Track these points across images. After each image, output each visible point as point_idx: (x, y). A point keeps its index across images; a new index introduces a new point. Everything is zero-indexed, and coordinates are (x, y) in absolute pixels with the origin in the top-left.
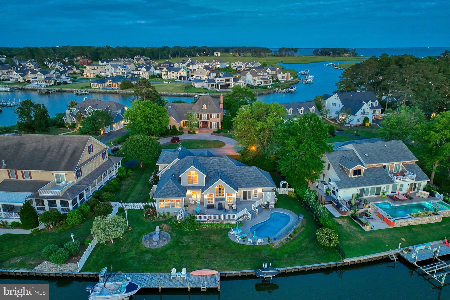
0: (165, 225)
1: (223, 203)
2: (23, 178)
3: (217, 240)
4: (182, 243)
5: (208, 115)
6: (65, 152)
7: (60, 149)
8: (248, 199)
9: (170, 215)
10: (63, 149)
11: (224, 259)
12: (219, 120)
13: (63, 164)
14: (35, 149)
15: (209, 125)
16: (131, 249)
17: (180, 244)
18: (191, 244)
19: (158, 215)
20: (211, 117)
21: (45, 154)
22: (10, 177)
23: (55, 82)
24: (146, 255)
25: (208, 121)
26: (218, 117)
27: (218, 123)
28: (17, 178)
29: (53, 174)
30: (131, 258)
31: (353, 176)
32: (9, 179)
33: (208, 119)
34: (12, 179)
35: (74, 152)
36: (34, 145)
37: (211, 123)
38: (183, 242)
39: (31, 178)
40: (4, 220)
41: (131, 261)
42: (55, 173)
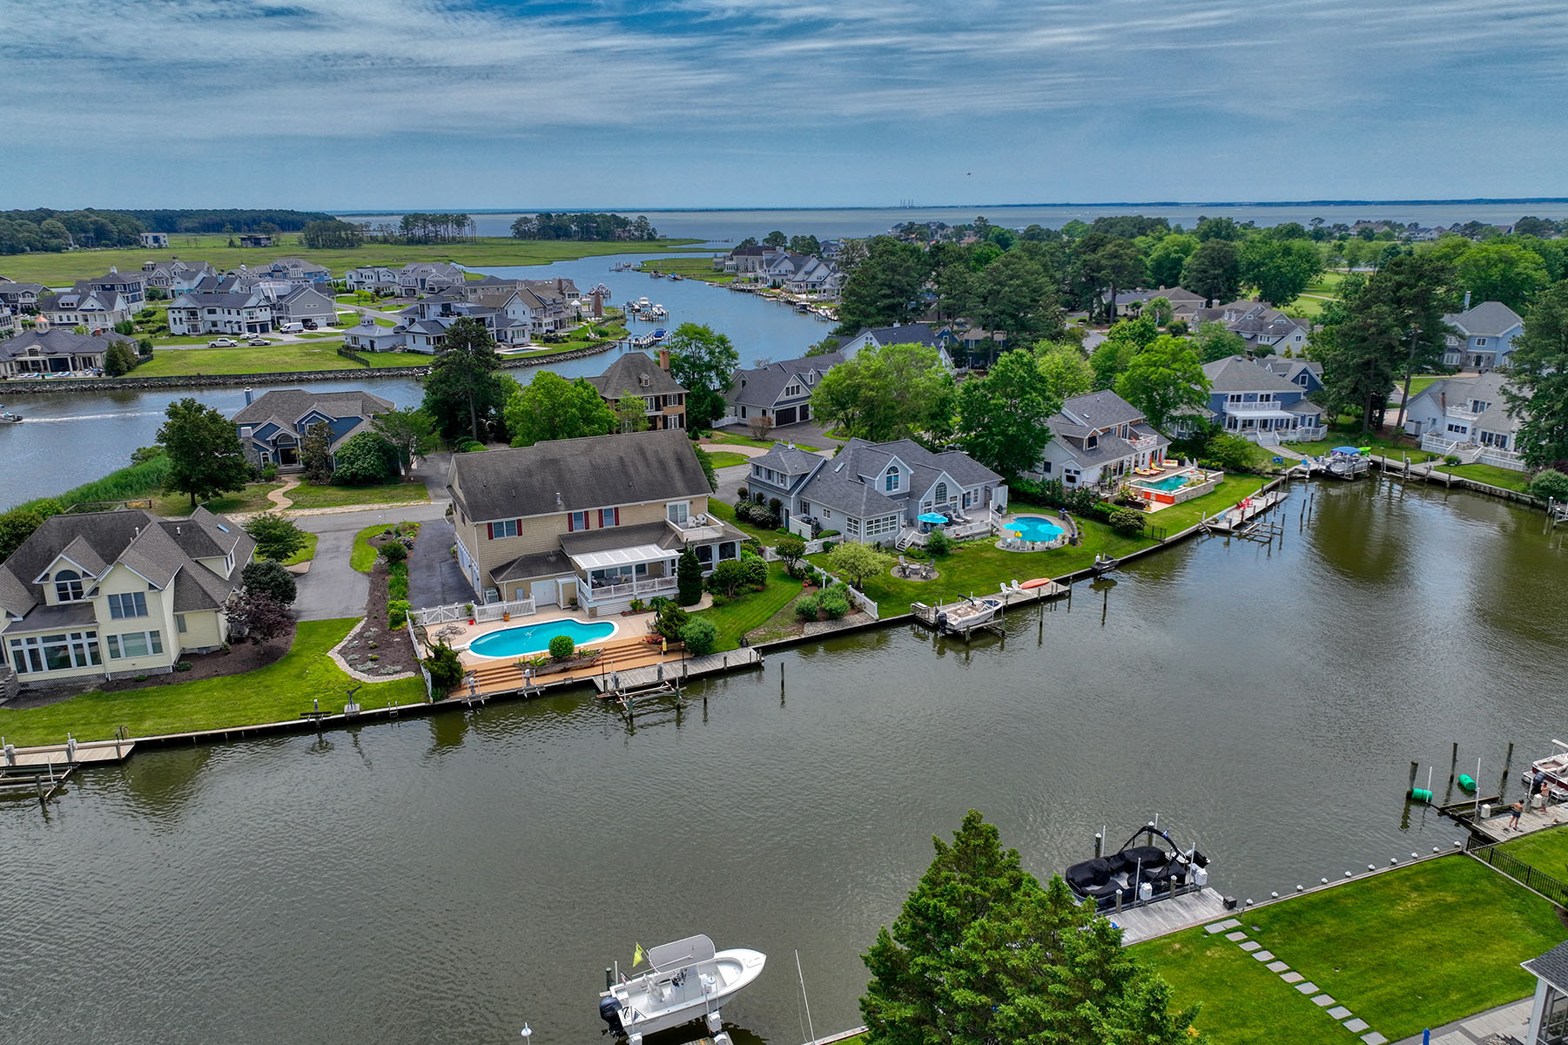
2: (601, 525)
3: (996, 556)
4: (955, 568)
5: (657, 398)
7: (645, 458)
11: (1035, 570)
12: (682, 409)
15: (660, 424)
16: (902, 587)
17: (957, 570)
18: (970, 567)
20: (665, 404)
21: (625, 473)
22: (571, 529)
25: (660, 413)
26: (681, 403)
27: (681, 416)
28: (587, 527)
29: (665, 506)
31: (1089, 449)
32: (568, 532)
33: (658, 409)
34: (575, 532)
36: (584, 459)
37: (665, 418)
38: (951, 568)
39: (617, 524)
42: (668, 504)
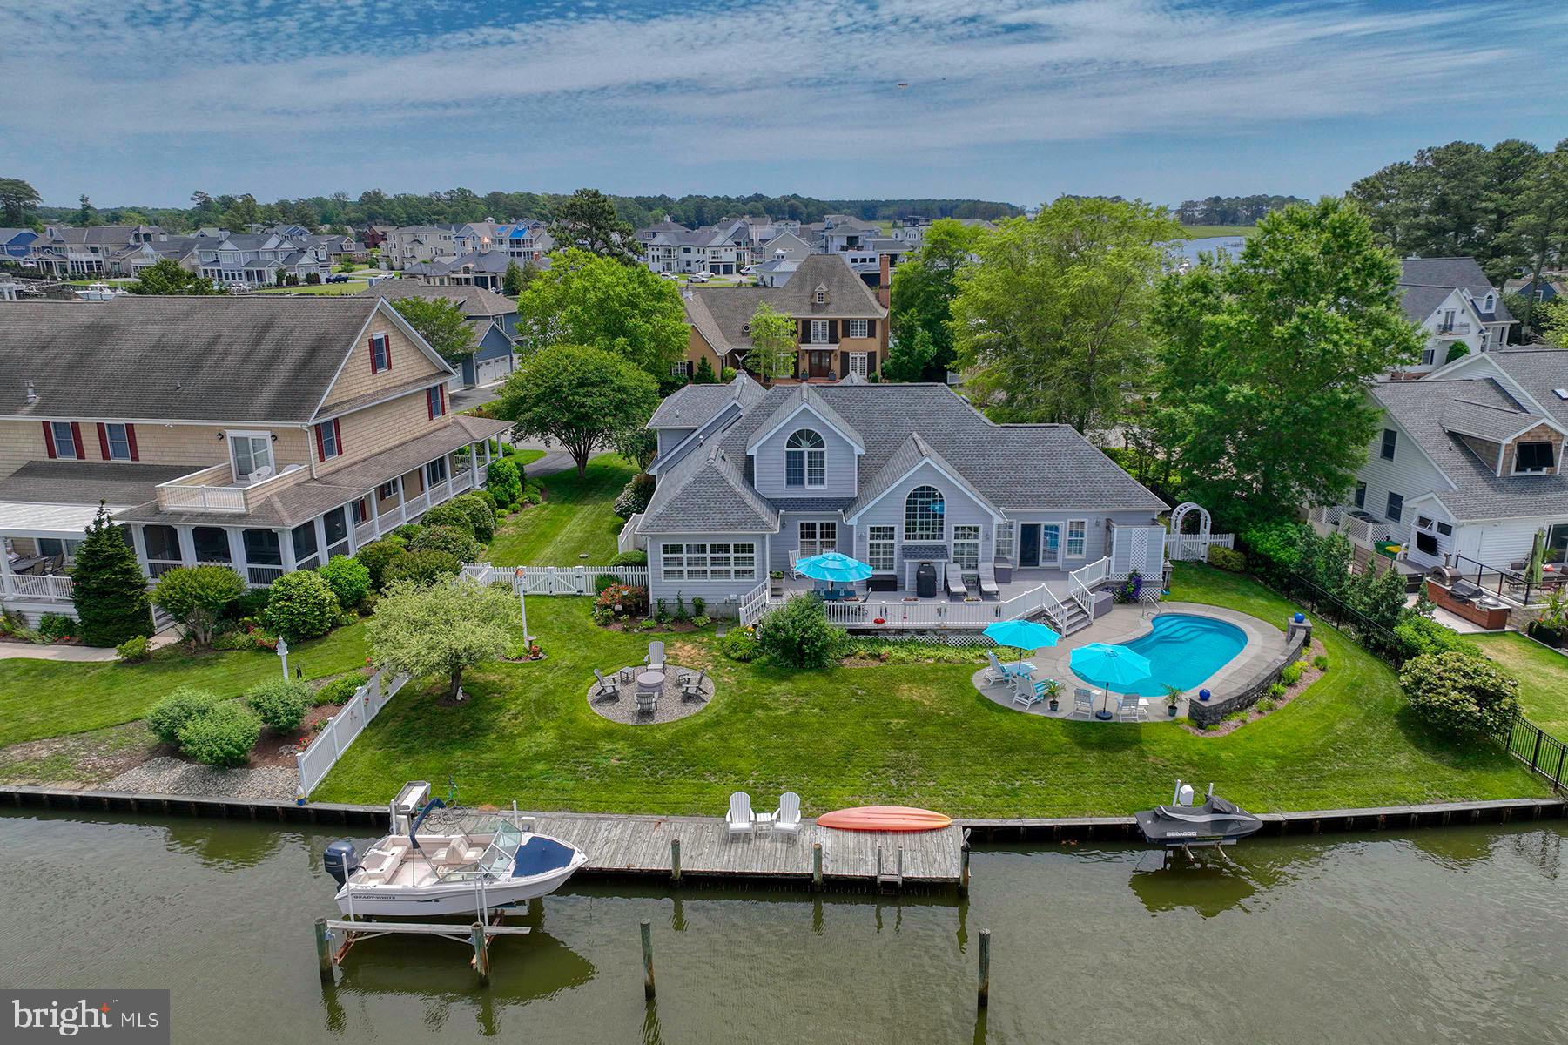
0: (688, 647)
1: (940, 564)
2: (105, 456)
3: (926, 702)
4: (765, 707)
5: (833, 324)
6: (276, 354)
7: (257, 343)
8: (1042, 564)
9: (708, 610)
10: (268, 343)
11: (968, 771)
12: (875, 345)
13: (266, 396)
14: (159, 346)
15: (836, 366)
16: (541, 723)
17: (760, 713)
18: (811, 713)
19: (655, 610)
20: (846, 334)
21: (195, 364)
22: (52, 454)
23: (280, 277)
24: (606, 745)
25: (834, 347)
26: (872, 334)
27: (872, 355)
28: (81, 455)
29: (222, 436)
30: (539, 757)
31: (1513, 473)
32: (47, 459)
33: (834, 339)
34: (59, 459)
35: (313, 353)
36: (155, 332)
37: (845, 356)
38: (774, 705)
39: (135, 457)
40: (13, 607)
41: (540, 767)
42: (229, 434)
